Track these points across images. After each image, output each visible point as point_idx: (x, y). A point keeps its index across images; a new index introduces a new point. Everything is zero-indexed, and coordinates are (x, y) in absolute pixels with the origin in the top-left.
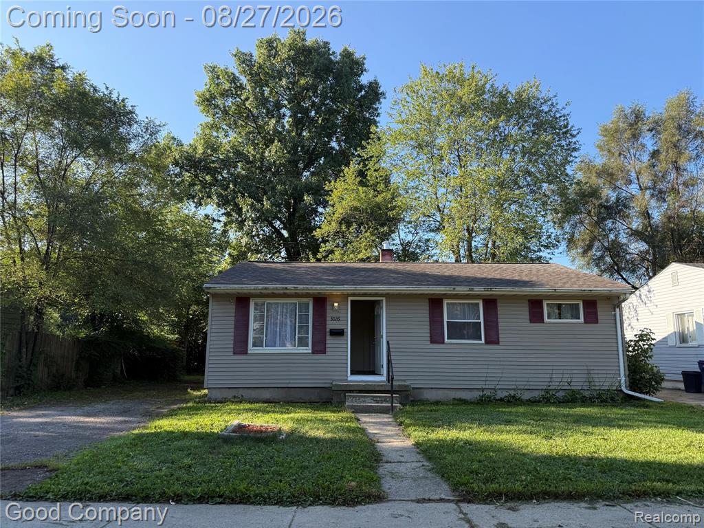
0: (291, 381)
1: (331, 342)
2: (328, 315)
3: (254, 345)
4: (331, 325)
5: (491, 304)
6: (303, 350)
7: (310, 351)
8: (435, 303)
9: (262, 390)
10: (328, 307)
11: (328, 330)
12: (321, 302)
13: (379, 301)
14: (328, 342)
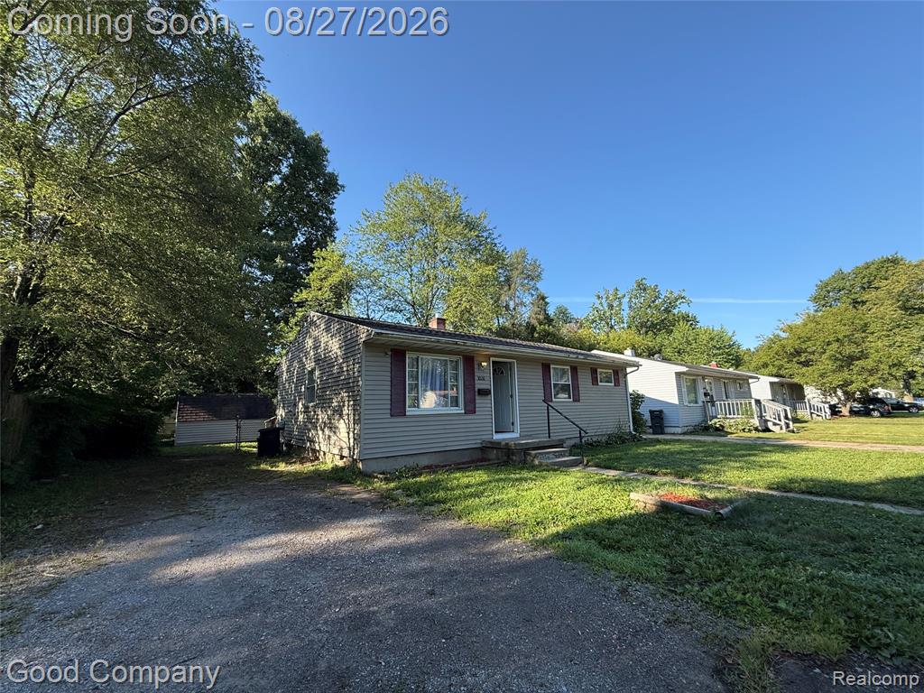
0: (449, 444)
1: (479, 400)
2: (476, 374)
3: (409, 407)
4: (479, 385)
5: (574, 370)
6: (454, 410)
7: (463, 411)
8: (546, 367)
9: (421, 457)
10: (476, 366)
11: (476, 389)
12: (469, 361)
13: (510, 363)
14: (477, 401)
